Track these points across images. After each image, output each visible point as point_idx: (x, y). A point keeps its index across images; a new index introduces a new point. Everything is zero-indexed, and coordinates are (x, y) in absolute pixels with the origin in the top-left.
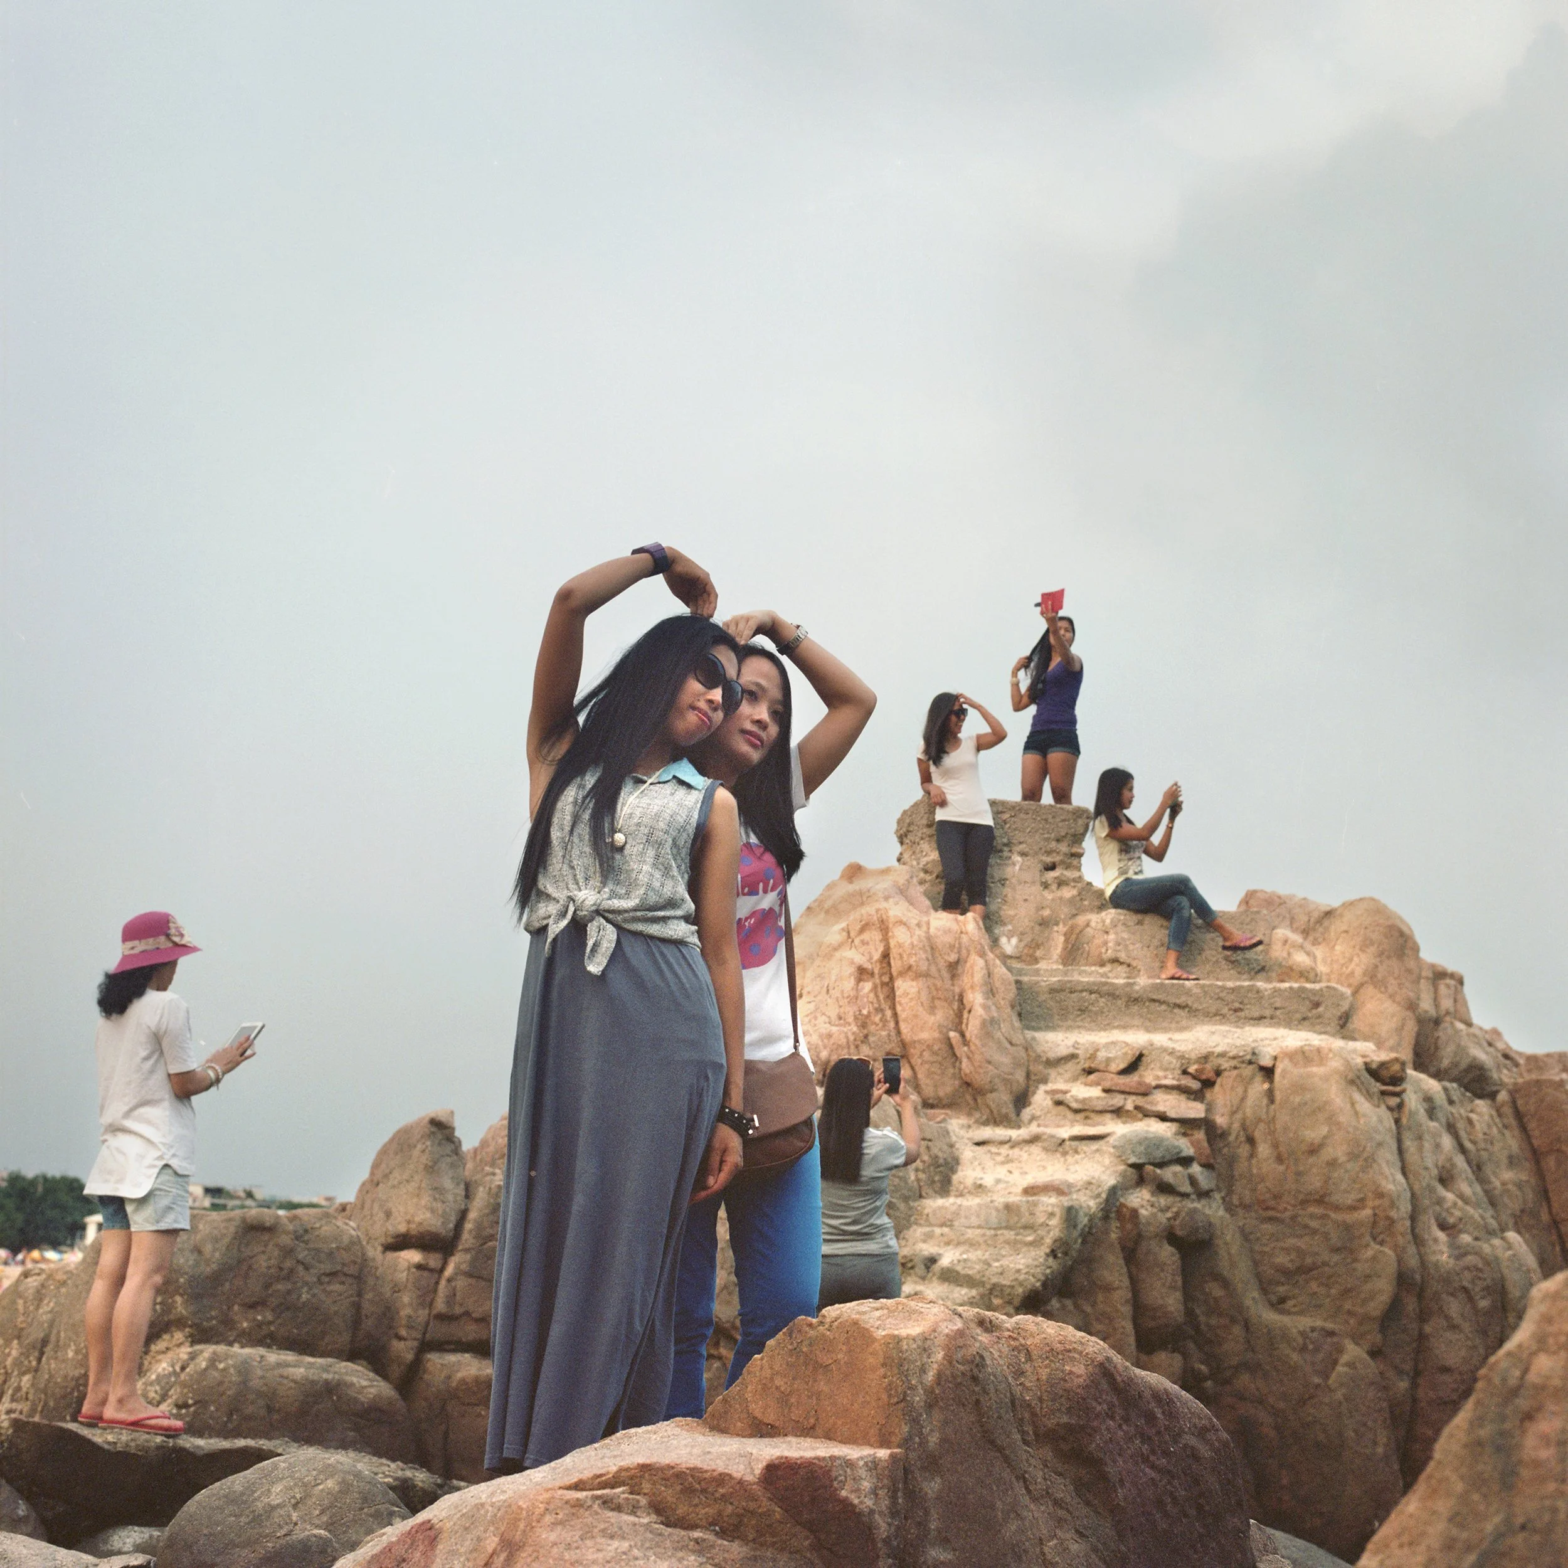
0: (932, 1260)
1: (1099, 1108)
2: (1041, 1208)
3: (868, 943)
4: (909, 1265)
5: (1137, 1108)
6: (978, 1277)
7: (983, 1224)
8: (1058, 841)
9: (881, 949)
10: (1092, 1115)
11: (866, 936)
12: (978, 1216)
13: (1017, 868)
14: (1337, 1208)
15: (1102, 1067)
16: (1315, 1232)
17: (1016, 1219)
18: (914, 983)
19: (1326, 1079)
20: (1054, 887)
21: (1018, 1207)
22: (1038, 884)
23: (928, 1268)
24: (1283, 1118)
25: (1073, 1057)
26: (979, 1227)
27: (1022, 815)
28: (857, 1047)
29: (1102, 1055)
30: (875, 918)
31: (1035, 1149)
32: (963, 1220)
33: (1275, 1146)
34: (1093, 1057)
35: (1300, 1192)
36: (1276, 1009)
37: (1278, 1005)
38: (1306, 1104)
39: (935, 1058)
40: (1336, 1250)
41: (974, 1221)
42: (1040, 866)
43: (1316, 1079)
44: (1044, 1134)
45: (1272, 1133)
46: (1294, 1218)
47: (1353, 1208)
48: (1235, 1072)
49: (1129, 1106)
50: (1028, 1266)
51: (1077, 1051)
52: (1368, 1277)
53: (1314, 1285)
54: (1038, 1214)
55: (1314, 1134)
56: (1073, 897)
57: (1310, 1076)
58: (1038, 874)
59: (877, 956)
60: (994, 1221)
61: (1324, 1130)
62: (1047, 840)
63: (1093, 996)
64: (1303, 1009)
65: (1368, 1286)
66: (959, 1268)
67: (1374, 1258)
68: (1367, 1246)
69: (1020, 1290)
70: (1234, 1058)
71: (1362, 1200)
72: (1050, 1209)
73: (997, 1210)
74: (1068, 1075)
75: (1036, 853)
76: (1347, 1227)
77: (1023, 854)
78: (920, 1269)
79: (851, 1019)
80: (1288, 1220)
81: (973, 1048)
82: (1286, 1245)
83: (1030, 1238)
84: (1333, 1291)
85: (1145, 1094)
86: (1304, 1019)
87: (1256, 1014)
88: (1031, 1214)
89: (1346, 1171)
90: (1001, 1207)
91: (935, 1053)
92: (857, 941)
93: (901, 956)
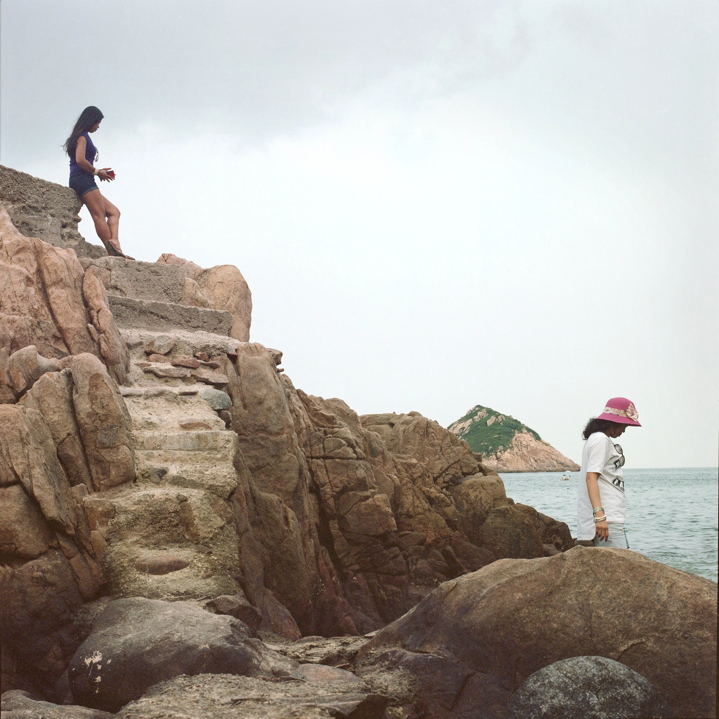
0: (163, 472)
1: (176, 375)
2: (221, 437)
3: (24, 261)
4: (146, 475)
5: (192, 375)
6: (199, 481)
7: (182, 448)
8: (69, 210)
9: (35, 266)
10: (169, 380)
11: (21, 256)
12: (179, 442)
13: (49, 224)
14: (271, 433)
15: (156, 350)
16: (263, 447)
17: (204, 444)
18: (63, 291)
19: (263, 363)
20: (66, 238)
21: (206, 437)
22: (59, 235)
23: (161, 477)
24: (246, 384)
25: (141, 343)
26: (180, 450)
27: (52, 191)
28: (34, 330)
29: (157, 343)
30: (30, 244)
31: (161, 400)
32: (168, 445)
33: (243, 399)
34: (152, 343)
35: (256, 425)
36: (205, 322)
37: (205, 320)
38: (255, 377)
39: (82, 340)
40: (273, 456)
41: (176, 446)
42: (60, 224)
43: (259, 363)
44: (166, 391)
45: (241, 392)
46: (252, 440)
47: (278, 434)
48: (219, 357)
49: (189, 375)
50: (229, 474)
51: (142, 341)
52: (287, 470)
53: (263, 477)
54: (219, 441)
55: (262, 393)
56: (76, 246)
57: (256, 361)
58: (59, 229)
59: (33, 270)
60: (190, 445)
61: (265, 391)
62: (65, 208)
63: (123, 307)
64: (215, 323)
65: (288, 475)
66: (184, 476)
67: (289, 461)
68: (285, 454)
69: (229, 488)
70: (219, 349)
71: (282, 429)
72: (227, 438)
73: (192, 439)
74: (138, 355)
75: (59, 216)
76: (277, 444)
77: (52, 216)
78: (156, 478)
79: (26, 311)
80: (250, 441)
81: (108, 335)
82: (250, 455)
83: (219, 456)
84: (271, 479)
85: (194, 368)
86: (215, 329)
87: (196, 325)
88: (214, 441)
89: (275, 413)
90: (194, 436)
91: (83, 337)
92: (14, 259)
93: (56, 272)
